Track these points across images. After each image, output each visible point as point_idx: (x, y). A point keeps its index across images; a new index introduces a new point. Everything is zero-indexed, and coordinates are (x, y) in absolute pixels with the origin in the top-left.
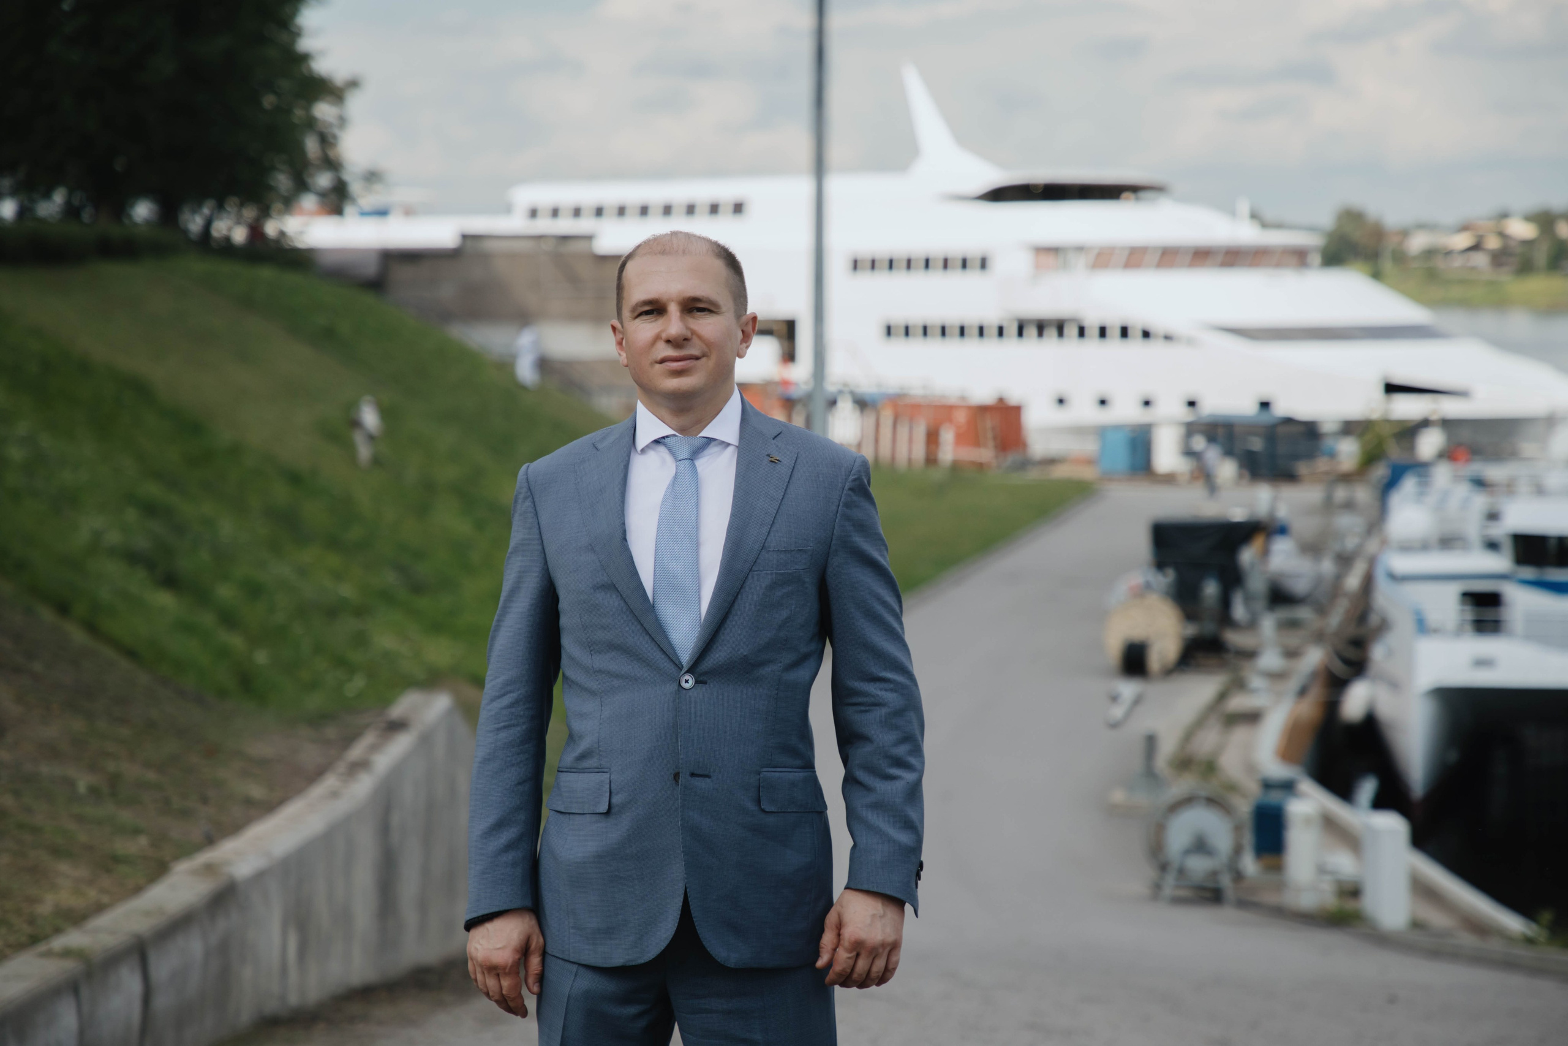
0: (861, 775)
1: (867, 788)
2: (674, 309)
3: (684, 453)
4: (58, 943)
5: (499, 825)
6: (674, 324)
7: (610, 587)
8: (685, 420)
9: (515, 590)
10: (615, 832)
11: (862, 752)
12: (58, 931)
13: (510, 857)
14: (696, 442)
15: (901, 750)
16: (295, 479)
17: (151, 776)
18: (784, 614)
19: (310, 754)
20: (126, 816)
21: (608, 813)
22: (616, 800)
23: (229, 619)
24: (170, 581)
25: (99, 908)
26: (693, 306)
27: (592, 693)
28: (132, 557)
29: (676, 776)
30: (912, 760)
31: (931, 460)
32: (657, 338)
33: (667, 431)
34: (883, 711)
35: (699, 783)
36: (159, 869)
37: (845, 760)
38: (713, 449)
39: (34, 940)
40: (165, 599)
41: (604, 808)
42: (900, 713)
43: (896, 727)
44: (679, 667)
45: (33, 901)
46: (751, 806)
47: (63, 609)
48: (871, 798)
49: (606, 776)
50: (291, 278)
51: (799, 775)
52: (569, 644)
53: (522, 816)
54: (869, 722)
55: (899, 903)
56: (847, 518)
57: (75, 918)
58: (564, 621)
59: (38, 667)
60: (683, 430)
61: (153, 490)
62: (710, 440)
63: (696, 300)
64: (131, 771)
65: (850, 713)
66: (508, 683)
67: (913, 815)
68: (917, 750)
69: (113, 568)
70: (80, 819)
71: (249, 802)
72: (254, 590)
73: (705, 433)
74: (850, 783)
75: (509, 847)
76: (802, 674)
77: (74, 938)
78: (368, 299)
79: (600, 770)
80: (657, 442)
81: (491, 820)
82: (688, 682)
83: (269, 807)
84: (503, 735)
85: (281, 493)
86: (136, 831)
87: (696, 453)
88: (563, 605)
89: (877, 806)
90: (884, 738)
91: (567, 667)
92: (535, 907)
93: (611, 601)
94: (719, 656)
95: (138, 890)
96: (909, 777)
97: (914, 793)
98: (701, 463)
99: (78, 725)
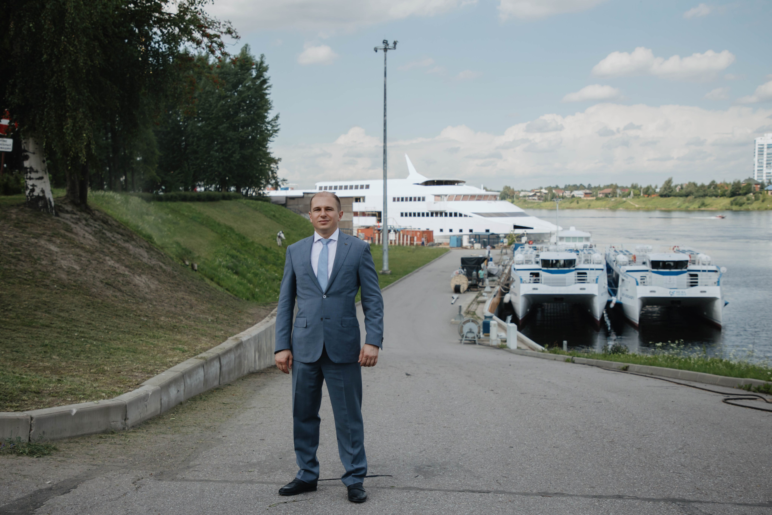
0: (368, 318)
1: (370, 321)
2: (323, 209)
3: (325, 243)
4: (200, 356)
5: (282, 330)
6: (323, 213)
7: (307, 274)
8: (326, 236)
9: (286, 275)
10: (308, 331)
11: (369, 312)
12: (201, 353)
13: (284, 337)
14: (327, 240)
15: (378, 312)
16: (266, 249)
17: (226, 317)
18: (347, 280)
19: (263, 312)
20: (219, 326)
21: (306, 327)
22: (308, 324)
23: (250, 281)
24: (237, 273)
25: (211, 348)
26: (327, 209)
27: (303, 299)
28: (228, 268)
29: (322, 319)
30: (380, 314)
31: (412, 244)
32: (319, 216)
33: (321, 238)
34: (373, 303)
35: (328, 321)
36: (226, 339)
37: (365, 314)
38: (332, 242)
39: (195, 355)
40: (235, 277)
41: (305, 326)
42: (377, 303)
43: (376, 306)
44: (322, 293)
45: (196, 346)
46: (340, 326)
47: (212, 279)
48: (371, 323)
49: (305, 319)
50: (265, 203)
51: (352, 318)
52: (298, 288)
53: (288, 328)
54: (370, 305)
55: (378, 347)
56: (363, 258)
57: (205, 350)
58: (297, 282)
59: (201, 293)
60: (325, 238)
61: (234, 252)
62: (331, 240)
63: (328, 207)
64: (221, 316)
65: (366, 304)
66: (285, 296)
67: (380, 326)
68: (382, 312)
69: (224, 270)
70: (209, 327)
71: (248, 323)
72: (256, 275)
73: (330, 238)
74: (366, 319)
75: (284, 335)
76: (352, 294)
77: (204, 355)
78: (283, 208)
79: (304, 317)
80: (319, 240)
81: (280, 329)
82: (325, 297)
83: (253, 325)
84: (283, 309)
85: (263, 252)
86: (222, 330)
87: (328, 243)
88: (297, 278)
89: (372, 325)
90: (373, 309)
91: (298, 294)
92: (291, 349)
93: (307, 278)
94: (331, 291)
95: (220, 343)
96: (380, 318)
97: (381, 321)
98: (329, 245)
99: (210, 306)
